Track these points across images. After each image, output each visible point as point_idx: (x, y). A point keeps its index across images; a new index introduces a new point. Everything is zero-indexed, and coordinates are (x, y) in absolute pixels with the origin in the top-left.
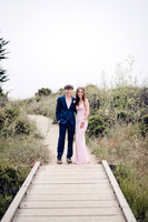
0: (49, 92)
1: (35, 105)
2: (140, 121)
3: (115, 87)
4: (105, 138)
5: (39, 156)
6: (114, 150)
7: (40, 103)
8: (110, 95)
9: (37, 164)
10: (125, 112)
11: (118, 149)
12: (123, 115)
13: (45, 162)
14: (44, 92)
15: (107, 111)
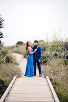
0: (22, 43)
1: (16, 49)
2: (64, 57)
3: (52, 41)
4: (48, 65)
5: (16, 74)
6: (52, 71)
7: (18, 48)
8: (50, 45)
9: (15, 77)
10: (57, 53)
11: (54, 71)
12: (56, 55)
13: (19, 76)
14: (20, 43)
15: (48, 52)
